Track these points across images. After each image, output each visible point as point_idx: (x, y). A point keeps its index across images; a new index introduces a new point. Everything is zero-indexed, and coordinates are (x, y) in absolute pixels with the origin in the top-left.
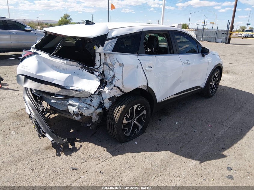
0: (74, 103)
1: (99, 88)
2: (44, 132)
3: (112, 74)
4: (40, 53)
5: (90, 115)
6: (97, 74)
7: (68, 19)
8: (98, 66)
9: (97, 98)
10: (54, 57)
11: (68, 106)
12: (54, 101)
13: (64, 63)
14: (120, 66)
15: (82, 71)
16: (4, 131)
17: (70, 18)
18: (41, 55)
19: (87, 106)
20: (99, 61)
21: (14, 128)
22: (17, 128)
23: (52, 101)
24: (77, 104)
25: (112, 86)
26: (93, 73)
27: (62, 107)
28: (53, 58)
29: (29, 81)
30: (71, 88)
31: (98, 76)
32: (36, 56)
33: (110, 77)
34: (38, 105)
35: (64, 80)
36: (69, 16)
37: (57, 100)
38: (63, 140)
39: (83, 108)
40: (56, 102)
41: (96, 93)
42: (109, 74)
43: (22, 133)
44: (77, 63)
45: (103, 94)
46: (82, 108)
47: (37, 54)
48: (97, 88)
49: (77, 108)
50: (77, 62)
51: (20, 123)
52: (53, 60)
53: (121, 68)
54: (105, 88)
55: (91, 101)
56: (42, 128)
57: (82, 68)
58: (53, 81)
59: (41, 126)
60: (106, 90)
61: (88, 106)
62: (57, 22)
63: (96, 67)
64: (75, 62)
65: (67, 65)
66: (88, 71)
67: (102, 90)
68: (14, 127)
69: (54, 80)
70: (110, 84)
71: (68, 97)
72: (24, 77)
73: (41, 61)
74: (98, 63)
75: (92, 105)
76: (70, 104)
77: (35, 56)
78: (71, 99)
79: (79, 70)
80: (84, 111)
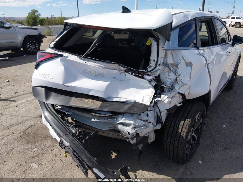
0: (127, 122)
1: (154, 97)
2: (90, 166)
3: (173, 76)
4: (65, 54)
5: (147, 135)
6: (149, 78)
7: (36, 14)
8: (153, 68)
9: (152, 110)
10: (86, 59)
11: (119, 126)
12: (96, 120)
13: (102, 67)
14: (187, 66)
15: (125, 75)
16: (21, 165)
17: (38, 14)
18: (67, 57)
19: (144, 123)
20: (154, 61)
21: (33, 158)
22: (36, 158)
23: (93, 120)
24: (132, 122)
25: (173, 93)
26: (143, 78)
27: (105, 126)
28: (86, 62)
29: (53, 94)
30: (115, 100)
31: (150, 81)
32: (61, 60)
33: (170, 81)
34: (68, 126)
35: (104, 89)
36: (37, 11)
37: (99, 118)
38: (114, 172)
39: (140, 127)
40: (99, 121)
41: (152, 104)
42: (168, 77)
43: (47, 165)
44: (118, 66)
45: (159, 105)
46: (138, 127)
47: (62, 56)
48: (152, 98)
49: (133, 128)
50: (118, 64)
51: (37, 149)
52: (85, 63)
53: (189, 68)
54: (162, 96)
55: (147, 115)
56: (85, 159)
57: (126, 71)
58: (89, 92)
59: (83, 157)
60: (165, 98)
61: (146, 123)
62: (25, 18)
63: (149, 69)
64: (116, 65)
65: (106, 68)
66: (136, 76)
67: (159, 99)
68: (32, 155)
69: (90, 90)
70: (171, 90)
71: (116, 114)
72: (43, 89)
73: (68, 66)
74: (153, 64)
75: (150, 121)
76: (121, 124)
77: (59, 59)
78: (121, 116)
79: (121, 74)
80: (141, 131)
